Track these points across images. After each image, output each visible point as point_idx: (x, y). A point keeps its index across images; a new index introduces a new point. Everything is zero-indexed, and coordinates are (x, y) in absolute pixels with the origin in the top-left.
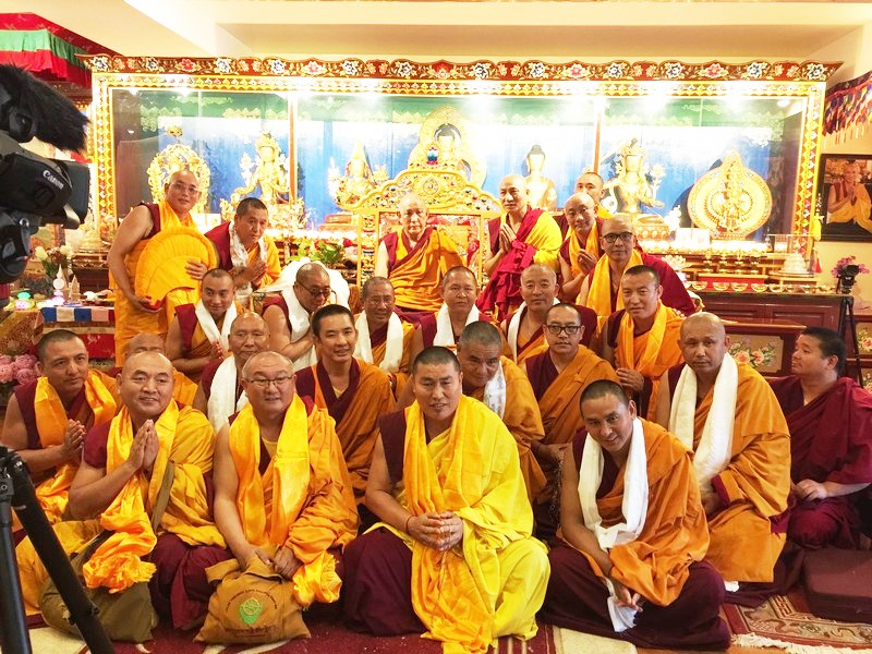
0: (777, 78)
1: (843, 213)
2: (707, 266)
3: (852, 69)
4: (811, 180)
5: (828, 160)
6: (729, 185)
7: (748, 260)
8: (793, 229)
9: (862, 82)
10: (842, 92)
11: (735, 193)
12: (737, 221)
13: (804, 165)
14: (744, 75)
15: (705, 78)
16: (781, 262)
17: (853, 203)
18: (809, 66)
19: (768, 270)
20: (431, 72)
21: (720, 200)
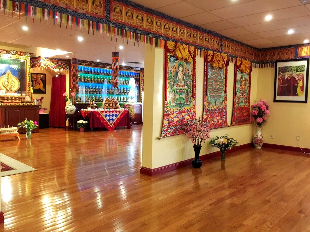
0: (18, 55)
1: (37, 87)
2: (6, 99)
3: (36, 55)
4: (29, 79)
5: (32, 74)
6: (9, 79)
7: (15, 98)
8: (26, 90)
9: (38, 58)
10: (34, 59)
11: (10, 81)
12: (12, 88)
13: (27, 75)
14: (10, 53)
15: (0, 53)
16: (24, 98)
17: (39, 84)
18: (26, 53)
19: (21, 100)
21: (6, 83)
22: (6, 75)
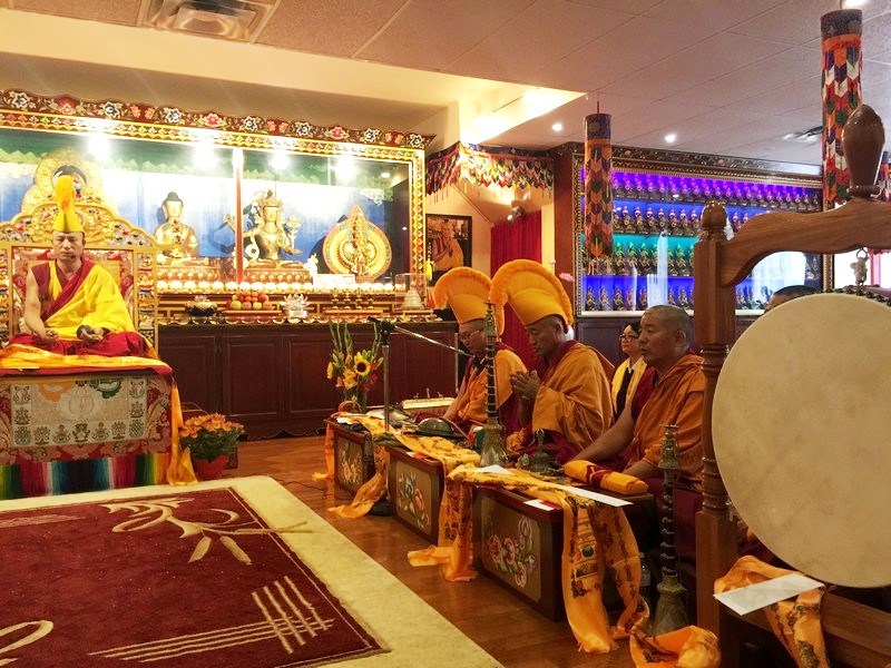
0: (387, 144)
1: (445, 263)
6: (357, 235)
9: (451, 152)
10: (436, 160)
11: (362, 243)
12: (366, 267)
14: (361, 139)
15: (330, 139)
16: (402, 299)
17: (451, 255)
18: (411, 137)
20: (53, 106)
21: (350, 249)
22: (349, 223)
